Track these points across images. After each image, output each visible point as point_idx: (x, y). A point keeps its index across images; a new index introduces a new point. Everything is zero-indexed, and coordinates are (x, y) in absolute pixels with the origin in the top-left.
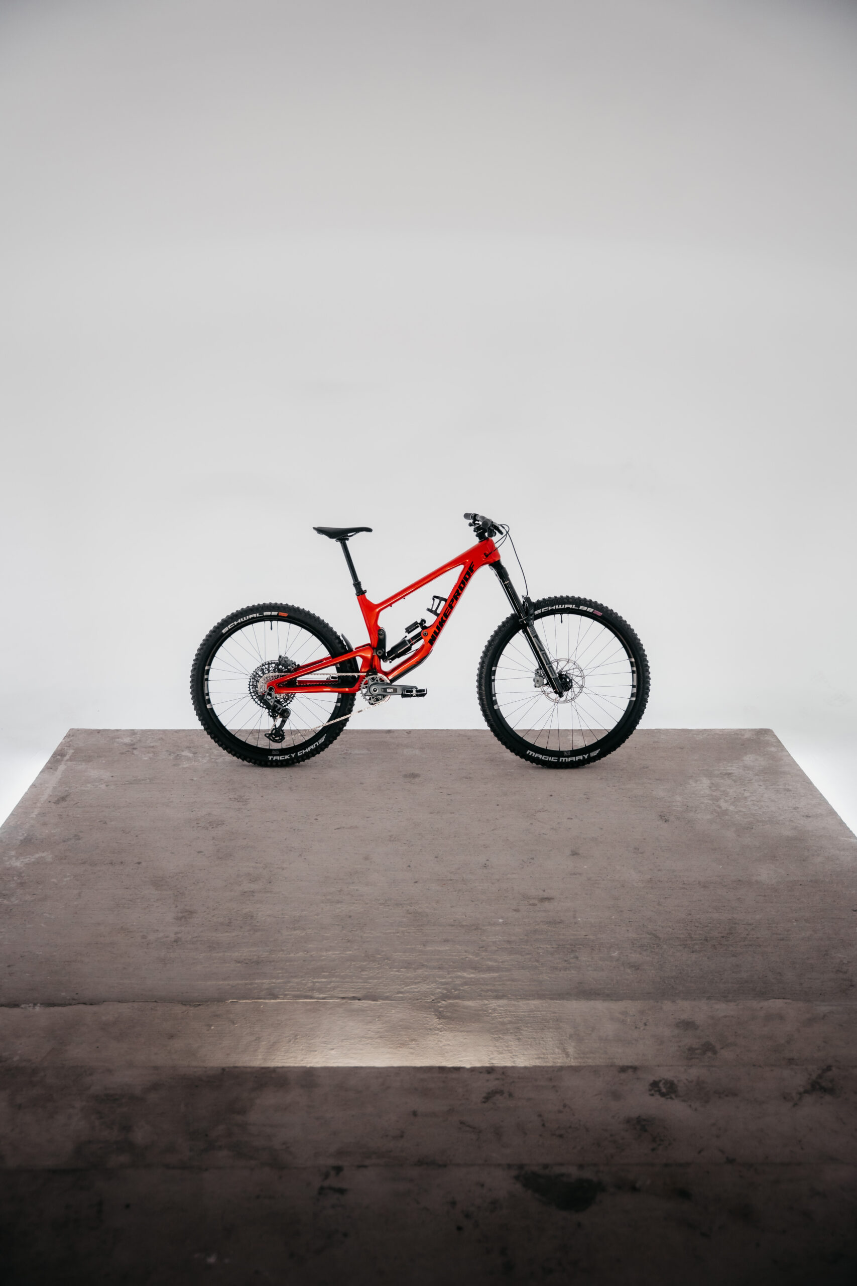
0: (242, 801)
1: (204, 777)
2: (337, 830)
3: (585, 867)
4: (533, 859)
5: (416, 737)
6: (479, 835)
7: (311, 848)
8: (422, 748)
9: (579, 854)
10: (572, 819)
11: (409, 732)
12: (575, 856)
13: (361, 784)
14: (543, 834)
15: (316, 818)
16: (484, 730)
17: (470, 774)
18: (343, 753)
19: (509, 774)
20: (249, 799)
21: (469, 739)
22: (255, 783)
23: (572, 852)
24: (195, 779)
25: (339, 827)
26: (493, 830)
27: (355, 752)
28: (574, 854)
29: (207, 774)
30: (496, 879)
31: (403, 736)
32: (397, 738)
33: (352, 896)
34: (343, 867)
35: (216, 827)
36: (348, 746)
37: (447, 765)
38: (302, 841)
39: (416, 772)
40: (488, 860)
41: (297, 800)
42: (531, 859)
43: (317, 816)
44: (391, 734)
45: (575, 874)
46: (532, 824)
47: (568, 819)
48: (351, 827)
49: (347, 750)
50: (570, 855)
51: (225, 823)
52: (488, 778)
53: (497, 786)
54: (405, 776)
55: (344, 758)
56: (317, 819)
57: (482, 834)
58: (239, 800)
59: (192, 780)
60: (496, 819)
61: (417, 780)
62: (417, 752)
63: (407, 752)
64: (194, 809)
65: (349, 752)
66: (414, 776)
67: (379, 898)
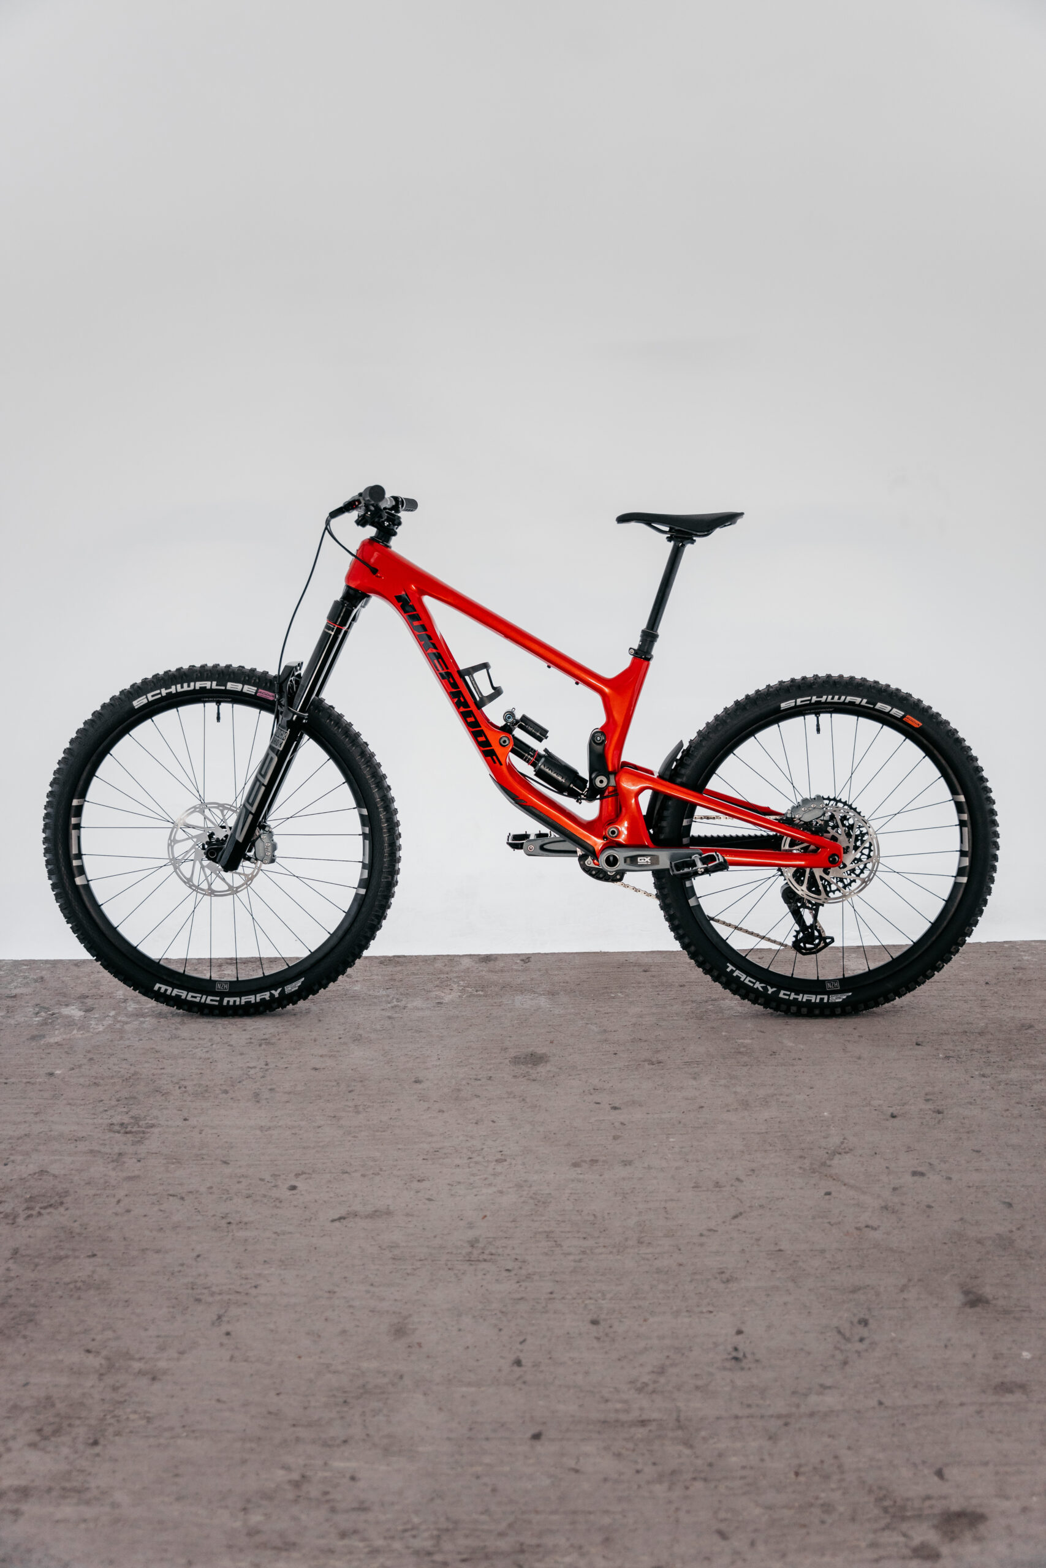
0: (136, 1132)
1: (80, 1066)
2: (337, 1224)
3: (1026, 1355)
4: (864, 1322)
5: (539, 970)
6: (701, 1235)
7: (254, 1292)
8: (552, 994)
9: (987, 1302)
10: (922, 1174)
11: (526, 959)
12: (978, 1309)
13: (416, 1082)
14: (867, 1226)
15: (293, 1183)
16: (673, 952)
17: (658, 1052)
18: (389, 1005)
19: (742, 1050)
20: (153, 1126)
21: (645, 971)
22: (183, 1083)
23: (966, 1293)
24: (58, 1072)
25: (342, 1211)
26: (735, 1217)
27: (415, 1004)
28: (975, 1301)
29: (91, 1059)
30: (779, 1417)
31: (515, 967)
32: (502, 971)
33: (333, 1510)
34: (328, 1366)
35: (40, 1214)
36: (401, 990)
37: (605, 1031)
38: (239, 1265)
39: (541, 1051)
40: (739, 1332)
41: (261, 1128)
42: (860, 1322)
43: (297, 1175)
44: (491, 964)
45: (1004, 1388)
46: (828, 1194)
47: (914, 1174)
48: (375, 1215)
49: (398, 1000)
50: (965, 1304)
51: (65, 1200)
52: (698, 1063)
53: (723, 1082)
54: (516, 1061)
55: (390, 1018)
56: (293, 1188)
57: (710, 1230)
58: (129, 1129)
59: (51, 1074)
60: (738, 1179)
61: (542, 1070)
62: (543, 1002)
63: (523, 1002)
64: (12, 1158)
65: (402, 1004)
66: (535, 1059)
67: (416, 1520)
